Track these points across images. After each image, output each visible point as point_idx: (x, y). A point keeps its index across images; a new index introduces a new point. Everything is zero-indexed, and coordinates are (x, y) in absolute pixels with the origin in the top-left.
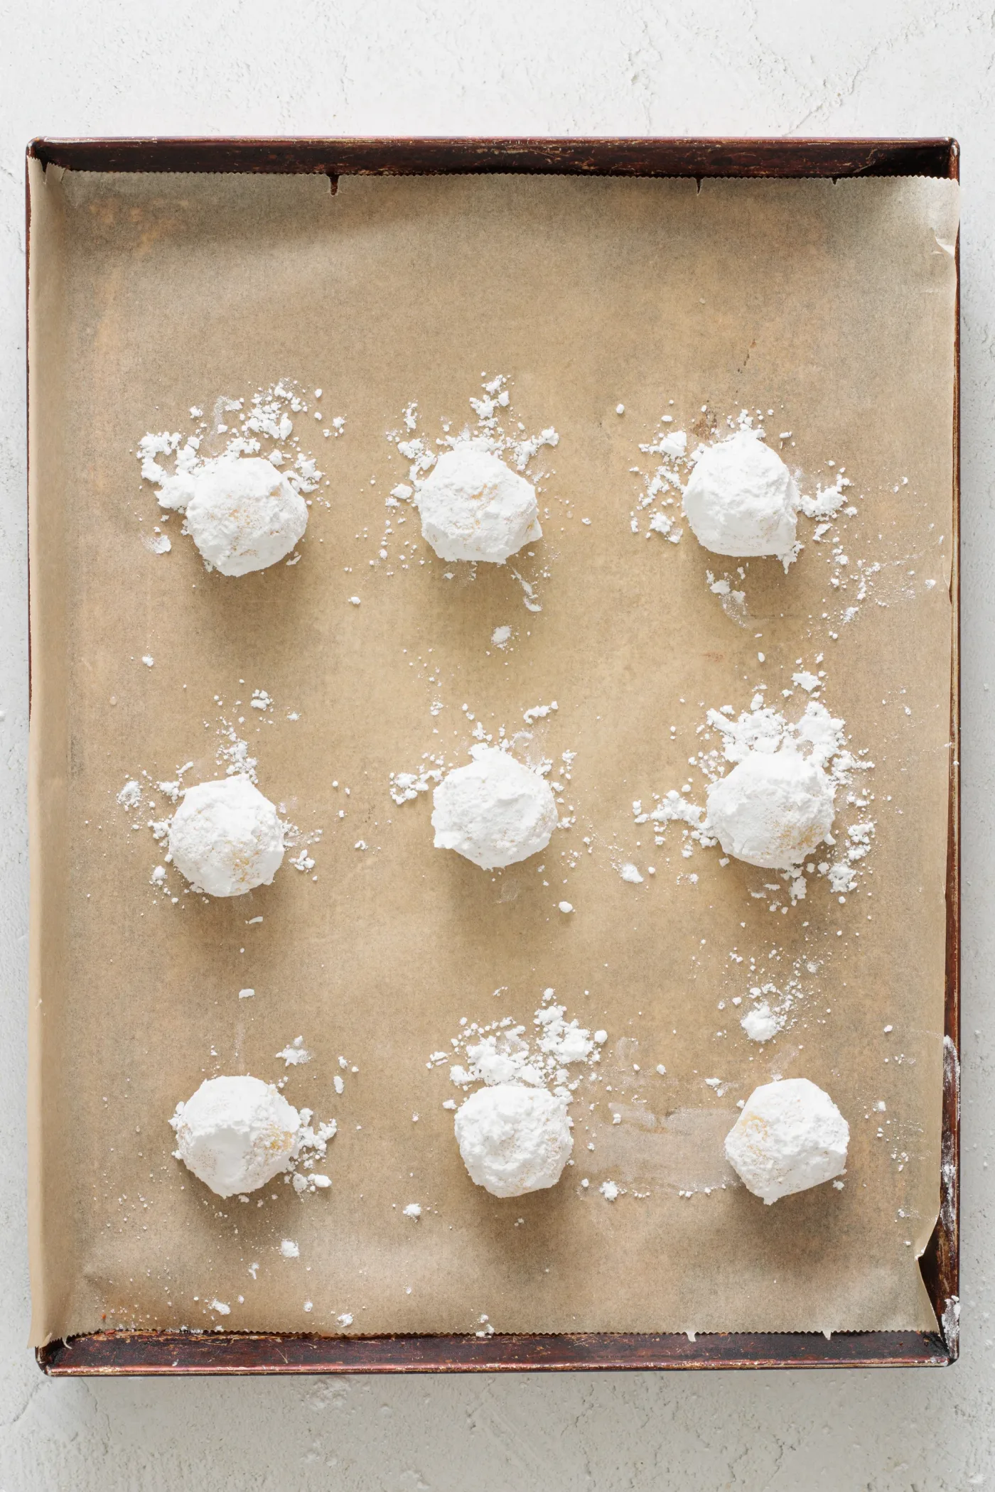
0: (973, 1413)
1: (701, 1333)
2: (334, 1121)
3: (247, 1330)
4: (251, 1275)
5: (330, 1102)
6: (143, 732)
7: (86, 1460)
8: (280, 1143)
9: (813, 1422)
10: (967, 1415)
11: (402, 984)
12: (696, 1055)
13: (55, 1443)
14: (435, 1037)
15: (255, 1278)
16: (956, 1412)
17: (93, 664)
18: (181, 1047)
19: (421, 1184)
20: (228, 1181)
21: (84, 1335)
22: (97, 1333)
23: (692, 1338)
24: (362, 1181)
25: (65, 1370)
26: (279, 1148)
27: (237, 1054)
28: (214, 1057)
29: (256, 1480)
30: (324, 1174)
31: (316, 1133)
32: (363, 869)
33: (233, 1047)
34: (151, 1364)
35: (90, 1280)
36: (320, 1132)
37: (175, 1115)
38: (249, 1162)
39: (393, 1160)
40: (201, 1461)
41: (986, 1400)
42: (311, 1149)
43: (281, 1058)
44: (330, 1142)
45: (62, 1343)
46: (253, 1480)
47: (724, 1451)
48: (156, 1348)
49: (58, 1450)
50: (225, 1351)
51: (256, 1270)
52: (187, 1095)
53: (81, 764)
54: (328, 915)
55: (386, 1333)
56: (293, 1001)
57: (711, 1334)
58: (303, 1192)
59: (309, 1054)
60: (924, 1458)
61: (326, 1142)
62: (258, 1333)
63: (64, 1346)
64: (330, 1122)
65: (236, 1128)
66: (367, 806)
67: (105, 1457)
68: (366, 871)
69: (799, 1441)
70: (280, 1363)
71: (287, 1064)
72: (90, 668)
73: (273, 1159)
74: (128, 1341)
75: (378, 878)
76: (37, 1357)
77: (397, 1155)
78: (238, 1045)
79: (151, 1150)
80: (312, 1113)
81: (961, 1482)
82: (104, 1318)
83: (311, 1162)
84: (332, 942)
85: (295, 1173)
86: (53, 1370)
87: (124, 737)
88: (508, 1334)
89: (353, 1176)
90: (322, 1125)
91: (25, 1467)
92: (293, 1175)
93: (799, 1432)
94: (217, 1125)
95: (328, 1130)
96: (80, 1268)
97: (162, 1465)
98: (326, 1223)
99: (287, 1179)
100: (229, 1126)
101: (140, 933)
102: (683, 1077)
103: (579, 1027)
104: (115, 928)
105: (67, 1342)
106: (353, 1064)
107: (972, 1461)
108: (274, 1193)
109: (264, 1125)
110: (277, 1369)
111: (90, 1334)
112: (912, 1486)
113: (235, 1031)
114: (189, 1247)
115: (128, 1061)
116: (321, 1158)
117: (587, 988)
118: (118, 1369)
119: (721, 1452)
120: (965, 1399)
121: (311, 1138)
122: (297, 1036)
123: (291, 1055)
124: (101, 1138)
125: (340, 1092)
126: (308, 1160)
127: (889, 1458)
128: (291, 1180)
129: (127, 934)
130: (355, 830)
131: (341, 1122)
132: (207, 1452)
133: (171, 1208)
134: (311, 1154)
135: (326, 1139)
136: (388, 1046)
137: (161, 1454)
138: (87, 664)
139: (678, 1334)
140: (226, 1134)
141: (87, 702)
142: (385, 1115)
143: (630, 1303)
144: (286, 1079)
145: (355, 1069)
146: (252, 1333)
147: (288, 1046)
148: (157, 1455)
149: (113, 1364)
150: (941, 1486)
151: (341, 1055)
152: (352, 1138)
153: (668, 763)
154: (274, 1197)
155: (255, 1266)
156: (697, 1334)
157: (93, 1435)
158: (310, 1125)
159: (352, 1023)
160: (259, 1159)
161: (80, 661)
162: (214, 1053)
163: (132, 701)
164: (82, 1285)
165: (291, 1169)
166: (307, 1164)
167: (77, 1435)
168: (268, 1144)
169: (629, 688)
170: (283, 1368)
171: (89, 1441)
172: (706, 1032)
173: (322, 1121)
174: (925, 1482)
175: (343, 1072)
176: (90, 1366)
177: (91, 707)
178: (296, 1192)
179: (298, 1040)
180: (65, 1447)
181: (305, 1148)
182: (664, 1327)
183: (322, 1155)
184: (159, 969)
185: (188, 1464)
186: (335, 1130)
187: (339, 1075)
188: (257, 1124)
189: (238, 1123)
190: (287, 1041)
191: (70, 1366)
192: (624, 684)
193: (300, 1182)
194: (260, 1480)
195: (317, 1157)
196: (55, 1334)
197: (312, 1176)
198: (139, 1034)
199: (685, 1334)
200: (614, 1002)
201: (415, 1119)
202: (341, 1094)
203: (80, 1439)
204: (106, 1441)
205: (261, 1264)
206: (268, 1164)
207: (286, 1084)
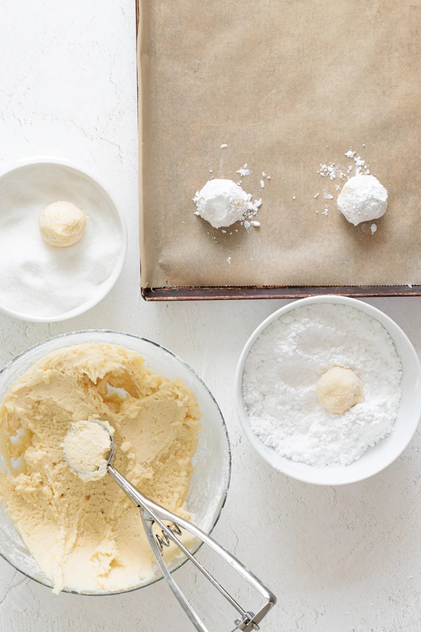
0: (396, 600)
1: (414, 285)
2: (261, 199)
3: (226, 286)
4: (228, 262)
5: (259, 191)
6: (180, 38)
7: (30, 619)
8: (241, 204)
9: (330, 604)
10: (394, 601)
11: (288, 142)
12: (409, 171)
13: (17, 612)
14: (302, 164)
15: (230, 263)
16: (390, 600)
17: (159, 10)
18: (197, 169)
19: (297, 225)
20: (219, 219)
21: (159, 288)
22: (164, 288)
23: (411, 287)
24: (273, 224)
25: (153, 298)
26: (240, 206)
27: (220, 172)
28: (211, 172)
29: (100, 627)
30: (257, 221)
31: (253, 204)
32: (271, 95)
33: (219, 168)
34: (188, 296)
35: (161, 266)
36: (255, 204)
37: (195, 197)
38: (229, 210)
39: (285, 215)
40: (78, 619)
41: (402, 595)
42: (251, 211)
43: (238, 173)
44: (259, 207)
45: (151, 289)
46: (99, 628)
47: (294, 616)
48: (189, 292)
49: (19, 615)
50: (218, 292)
51: (230, 260)
52: (200, 188)
53: (155, 51)
54: (257, 114)
55: (284, 285)
56: (243, 149)
57: (418, 285)
58: (249, 228)
59: (250, 172)
60: (377, 619)
61: (258, 208)
62: (231, 287)
63: (151, 291)
64: (259, 200)
65: (224, 195)
66: (272, 69)
67: (38, 618)
68: (272, 96)
69: (325, 611)
70: (242, 295)
71: (241, 176)
72: (158, 12)
73: (238, 210)
74: (178, 290)
75: (278, 98)
76: (141, 293)
77: (287, 213)
78: (221, 167)
79: (186, 211)
80: (251, 196)
81: (392, 628)
82: (167, 282)
83: (251, 216)
84: (259, 125)
85: (245, 221)
86: (149, 298)
87: (173, 40)
88: (334, 286)
89: (269, 222)
90: (256, 201)
91: (5, 622)
92: (244, 222)
93: (325, 608)
94: (215, 194)
95: (258, 203)
96: (157, 261)
97: (61, 621)
98: (258, 241)
99: (242, 223)
100: (221, 194)
101: (180, 121)
102: (404, 180)
103: (361, 160)
104: (170, 119)
105: (153, 290)
106: (268, 175)
107: (396, 620)
108: (236, 229)
109: (235, 195)
110: (241, 297)
111: (161, 288)
112: (372, 630)
113: (219, 162)
114: (202, 251)
115: (175, 174)
116: (256, 215)
117: (364, 143)
118: (175, 298)
119: (293, 616)
120: (393, 594)
121: (251, 206)
122: (245, 164)
123: (243, 172)
124: (165, 207)
125: (263, 187)
126: (250, 215)
127: (362, 619)
128: (243, 224)
129: (175, 122)
130: (267, 78)
131: (264, 199)
132: (80, 616)
133: (194, 236)
134: (251, 213)
135: (258, 207)
136: (283, 168)
137: (61, 617)
138: (157, 11)
139: (404, 285)
140: (220, 198)
141: (157, 26)
142: (282, 197)
143: (385, 273)
144: (241, 182)
145: (269, 177)
146: (228, 287)
147: (241, 168)
148: (59, 617)
149: (173, 296)
150: (384, 630)
151: (263, 172)
152: (268, 206)
153: (395, 50)
154: (237, 231)
155: (230, 258)
156: (412, 286)
157: (33, 609)
158: (250, 201)
159: (268, 158)
160: (233, 209)
161: (154, 9)
162: (211, 171)
163: (176, 25)
164: (158, 268)
165: (243, 219)
166: (250, 217)
167: (26, 609)
168: (236, 203)
169: (379, 20)
170: (244, 296)
171: (32, 611)
172: (413, 161)
173: (256, 199)
174: (377, 628)
175: (264, 178)
176: (164, 297)
177: (159, 28)
178: (246, 228)
179: (245, 166)
180: (21, 614)
181: (249, 211)
182: (399, 283)
183: (256, 213)
184: (188, 136)
185: (72, 621)
186: (261, 203)
187: (263, 180)
188: (232, 195)
189: (224, 193)
190: (241, 166)
191: (155, 297)
192: (377, 18)
193: (247, 224)
194: (102, 628)
195: (254, 214)
196: (148, 285)
197: (252, 222)
198: (180, 163)
199: (407, 285)
200: (375, 149)
201: (294, 198)
202: (263, 188)
203: (27, 611)
204: (38, 611)
205: (232, 257)
206: (236, 213)
207: (241, 184)
